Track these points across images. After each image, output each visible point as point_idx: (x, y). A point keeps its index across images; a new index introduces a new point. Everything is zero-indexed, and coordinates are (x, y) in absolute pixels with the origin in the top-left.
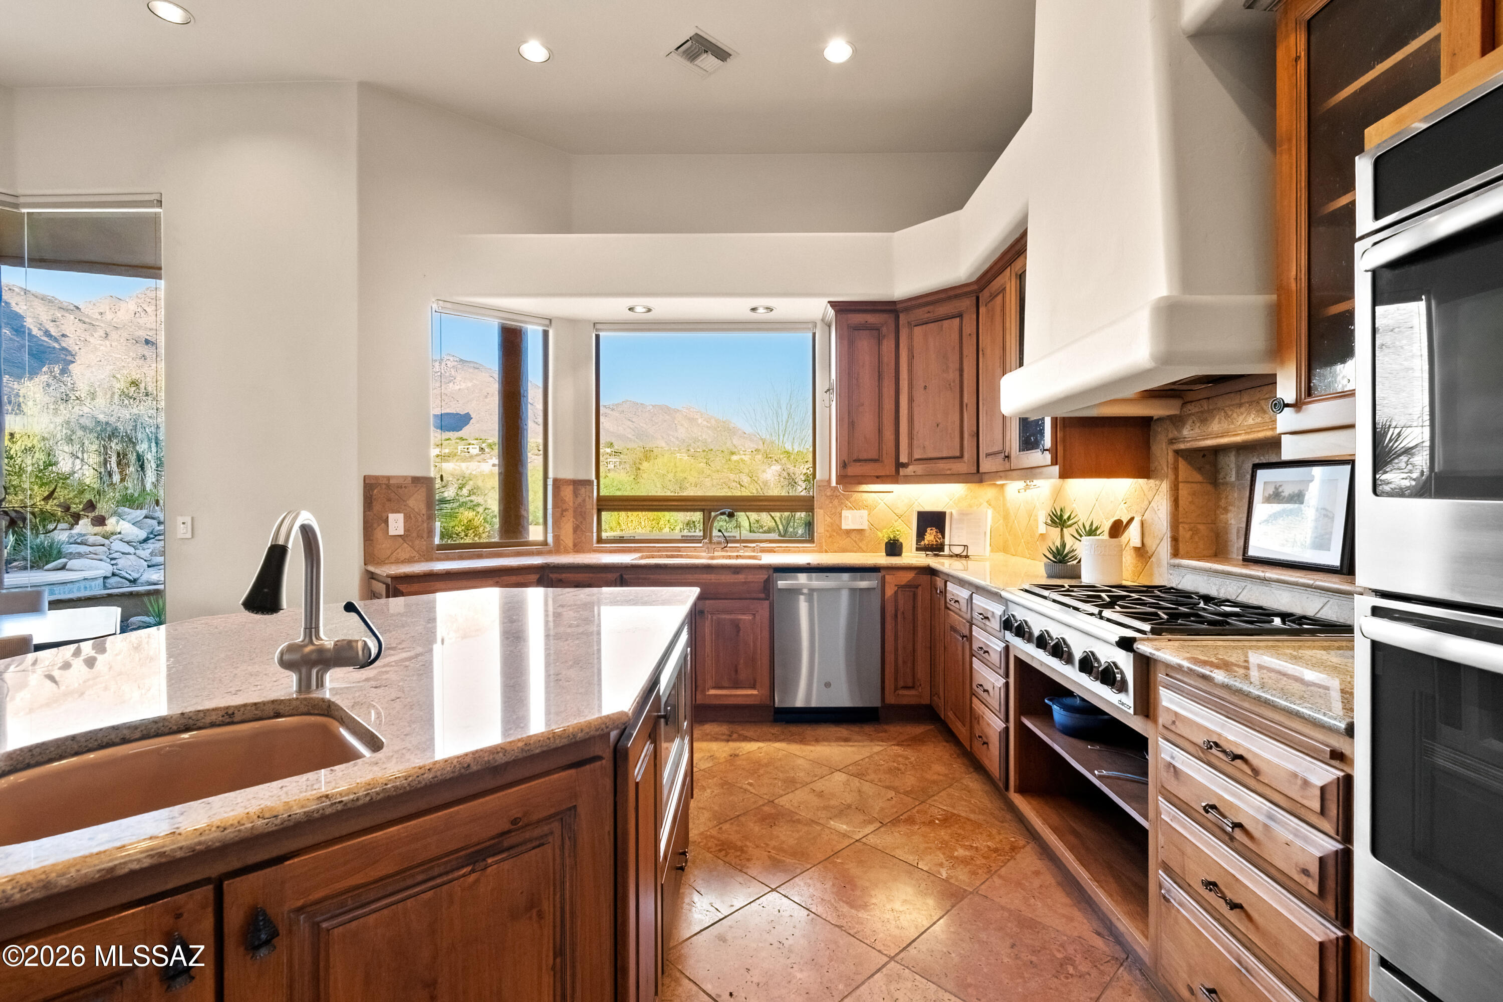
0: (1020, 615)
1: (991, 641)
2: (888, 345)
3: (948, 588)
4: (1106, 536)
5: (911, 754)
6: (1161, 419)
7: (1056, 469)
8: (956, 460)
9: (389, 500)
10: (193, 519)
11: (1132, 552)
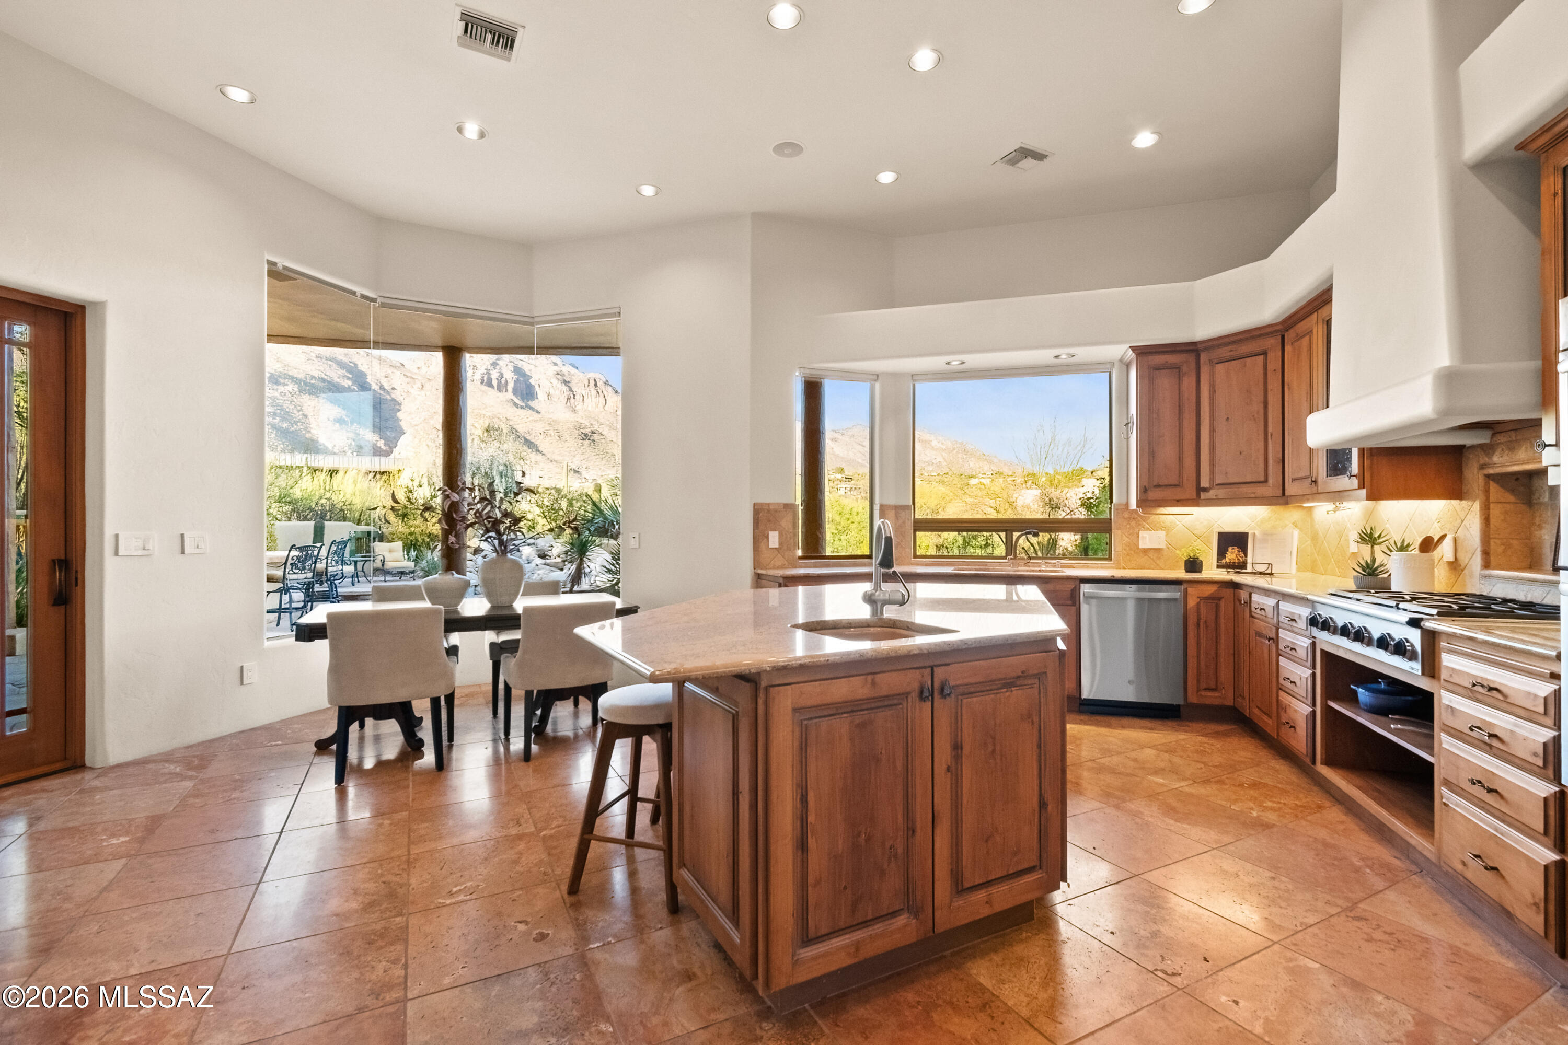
0: (1324, 613)
1: (1298, 640)
2: (1188, 382)
3: (1253, 599)
4: (1416, 552)
5: (1217, 743)
6: (1473, 447)
7: (1363, 492)
8: (1261, 484)
9: (769, 521)
10: (639, 534)
11: (1446, 566)
